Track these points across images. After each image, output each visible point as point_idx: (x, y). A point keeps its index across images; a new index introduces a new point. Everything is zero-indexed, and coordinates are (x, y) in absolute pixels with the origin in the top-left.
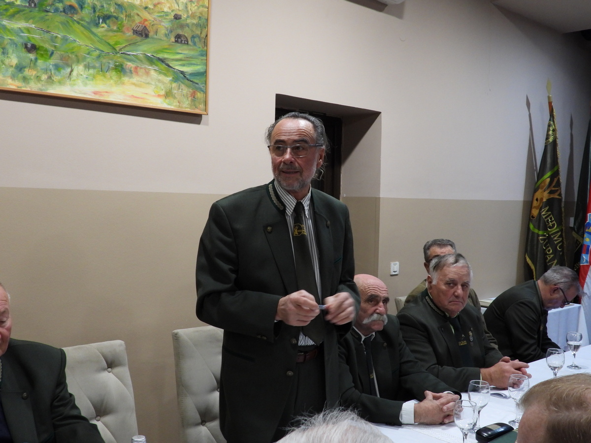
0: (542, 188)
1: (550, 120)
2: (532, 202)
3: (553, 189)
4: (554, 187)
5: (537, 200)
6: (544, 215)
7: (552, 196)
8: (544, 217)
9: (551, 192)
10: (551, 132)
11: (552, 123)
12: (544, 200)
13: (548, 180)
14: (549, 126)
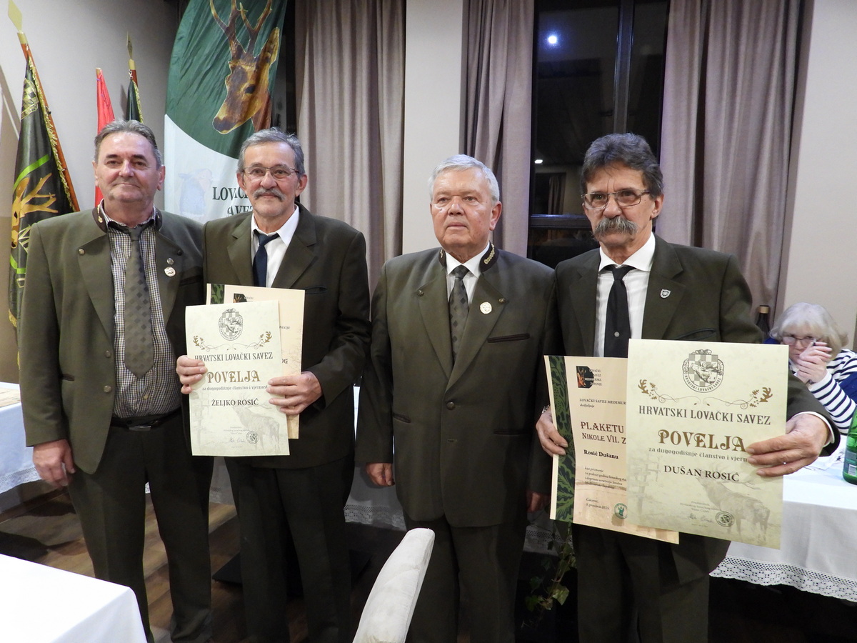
0: (19, 196)
1: (26, 77)
2: (10, 220)
3: (39, 196)
4: (39, 193)
5: (16, 215)
6: (22, 240)
7: (36, 209)
8: (22, 244)
9: (32, 202)
10: (29, 97)
11: (29, 82)
12: (22, 215)
13: (27, 180)
14: (25, 86)
